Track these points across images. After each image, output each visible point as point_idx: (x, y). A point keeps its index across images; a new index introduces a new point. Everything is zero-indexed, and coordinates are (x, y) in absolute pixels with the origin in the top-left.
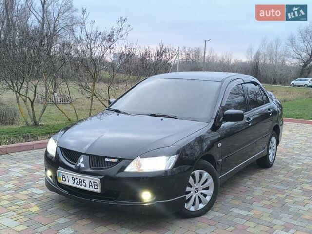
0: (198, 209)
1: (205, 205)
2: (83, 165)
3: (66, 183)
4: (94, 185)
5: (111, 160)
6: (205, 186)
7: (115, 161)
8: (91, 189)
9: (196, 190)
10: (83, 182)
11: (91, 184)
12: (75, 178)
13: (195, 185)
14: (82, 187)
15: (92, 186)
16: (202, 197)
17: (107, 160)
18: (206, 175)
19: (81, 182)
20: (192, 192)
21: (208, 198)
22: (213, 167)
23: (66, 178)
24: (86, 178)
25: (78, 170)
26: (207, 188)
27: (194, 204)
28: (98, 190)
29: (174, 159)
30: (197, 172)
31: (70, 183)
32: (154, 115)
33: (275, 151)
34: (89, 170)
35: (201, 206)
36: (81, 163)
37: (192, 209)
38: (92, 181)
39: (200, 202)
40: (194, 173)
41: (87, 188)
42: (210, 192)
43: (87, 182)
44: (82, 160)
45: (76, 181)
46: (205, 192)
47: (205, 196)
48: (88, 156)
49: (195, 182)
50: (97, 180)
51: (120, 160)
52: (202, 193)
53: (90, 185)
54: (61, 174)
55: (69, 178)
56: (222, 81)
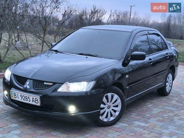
0: (110, 121)
1: (115, 118)
2: (28, 87)
3: (17, 99)
4: (36, 100)
5: (48, 84)
6: (115, 104)
7: (51, 84)
8: (34, 103)
9: (109, 107)
10: (28, 98)
12: (23, 95)
13: (108, 103)
14: (28, 102)
15: (34, 101)
16: (113, 112)
17: (45, 83)
18: (116, 97)
19: (27, 98)
20: (105, 108)
21: (117, 113)
22: (121, 91)
23: (17, 95)
24: (30, 95)
25: (25, 90)
26: (117, 106)
27: (107, 117)
28: (39, 104)
29: (92, 84)
30: (109, 95)
31: (19, 99)
32: (82, 54)
33: (171, 84)
34: (32, 90)
35: (112, 119)
36: (27, 85)
37: (105, 120)
38: (34, 98)
39: (111, 115)
40: (107, 95)
41: (31, 103)
42: (119, 109)
43: (31, 98)
44: (28, 83)
45: (23, 97)
46: (115, 109)
47: (115, 111)
48: (32, 81)
49: (108, 102)
50: (38, 97)
51: (54, 83)
52: (112, 110)
53: (33, 101)
54: (13, 93)
55: (19, 96)
56: (132, 32)
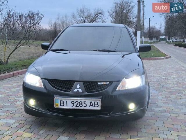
2: (80, 90)
3: (65, 107)
4: (95, 104)
5: (103, 83)
7: (106, 83)
10: (83, 104)
12: (75, 101)
14: (83, 108)
15: (92, 105)
19: (82, 104)
23: (65, 103)
24: (86, 100)
25: (78, 95)
28: (99, 108)
31: (70, 106)
34: (86, 93)
38: (93, 102)
41: (88, 108)
43: (88, 103)
44: (78, 86)
45: (75, 104)
48: (82, 83)
50: (99, 101)
51: (111, 82)
53: (90, 105)
55: (68, 103)
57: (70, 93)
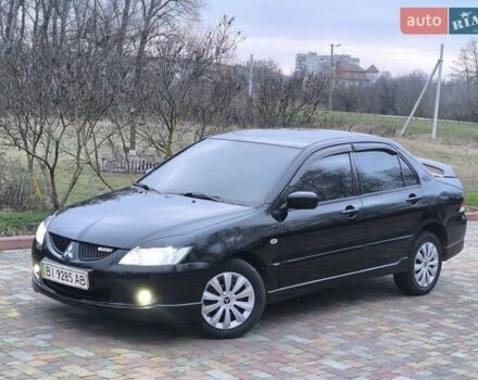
1: (241, 323)
2: (71, 255)
3: (51, 278)
4: (81, 280)
5: (104, 250)
6: (241, 295)
7: (109, 250)
8: (78, 285)
9: (227, 301)
10: (68, 277)
11: (78, 279)
12: (60, 270)
13: (225, 293)
14: (69, 283)
15: (78, 281)
16: (235, 311)
17: (100, 249)
18: (242, 280)
20: (219, 303)
21: (246, 315)
23: (51, 271)
24: (73, 271)
25: (66, 262)
26: (246, 300)
27: (222, 320)
28: (86, 287)
30: (227, 276)
31: (55, 278)
33: (435, 269)
34: (78, 261)
35: (234, 324)
36: (69, 252)
37: (220, 326)
38: (79, 275)
40: (223, 276)
41: (74, 284)
42: (249, 306)
43: (73, 276)
44: (70, 248)
45: (61, 275)
46: (242, 304)
47: (242, 310)
48: (78, 244)
49: (224, 289)
50: (84, 274)
51: (115, 249)
52: (235, 306)
53: (76, 281)
54: (46, 266)
55: (56, 272)
56: (305, 148)
57: (59, 256)
